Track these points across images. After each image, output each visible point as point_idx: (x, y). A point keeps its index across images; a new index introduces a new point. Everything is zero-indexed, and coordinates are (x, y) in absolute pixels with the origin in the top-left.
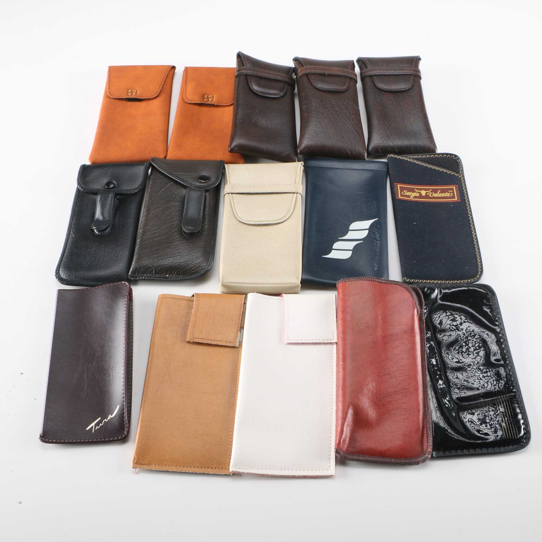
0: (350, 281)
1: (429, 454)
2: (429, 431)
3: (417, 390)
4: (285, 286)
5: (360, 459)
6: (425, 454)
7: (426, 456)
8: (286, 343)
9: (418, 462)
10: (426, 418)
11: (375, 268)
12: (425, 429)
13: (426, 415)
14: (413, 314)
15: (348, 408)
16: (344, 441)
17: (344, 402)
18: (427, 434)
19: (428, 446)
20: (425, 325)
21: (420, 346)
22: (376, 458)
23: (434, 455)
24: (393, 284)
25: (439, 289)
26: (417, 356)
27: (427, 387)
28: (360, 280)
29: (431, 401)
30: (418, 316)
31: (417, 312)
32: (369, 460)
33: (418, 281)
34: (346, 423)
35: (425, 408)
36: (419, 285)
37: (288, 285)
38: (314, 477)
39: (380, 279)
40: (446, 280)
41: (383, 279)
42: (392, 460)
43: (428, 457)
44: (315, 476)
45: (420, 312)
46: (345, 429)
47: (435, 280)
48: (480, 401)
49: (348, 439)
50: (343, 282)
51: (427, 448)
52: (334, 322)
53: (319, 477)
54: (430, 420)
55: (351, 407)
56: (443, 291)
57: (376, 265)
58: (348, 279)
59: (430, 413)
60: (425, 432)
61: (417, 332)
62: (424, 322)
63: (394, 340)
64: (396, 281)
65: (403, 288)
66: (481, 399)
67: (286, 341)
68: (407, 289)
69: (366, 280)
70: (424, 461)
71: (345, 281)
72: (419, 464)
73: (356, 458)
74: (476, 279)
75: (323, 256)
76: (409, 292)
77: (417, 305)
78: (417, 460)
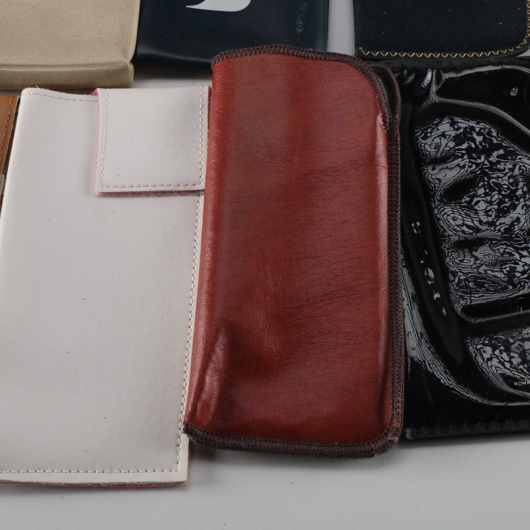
0: (237, 56)
1: (394, 434)
2: (397, 383)
3: (375, 291)
4: (97, 70)
5: (240, 445)
6: (386, 434)
7: (389, 438)
8: (97, 194)
9: (369, 452)
10: (393, 353)
11: (297, 29)
12: (390, 377)
13: (393, 346)
14: (375, 125)
15: (217, 332)
16: (206, 406)
17: (210, 319)
18: (392, 388)
19: (393, 415)
20: (399, 149)
21: (386, 194)
22: (276, 442)
23: (408, 435)
24: (332, 60)
25: (435, 71)
26: (380, 217)
27: (397, 284)
28: (260, 53)
29: (406, 313)
30: (385, 129)
31: (383, 121)
32: (260, 447)
33: (389, 54)
34: (212, 365)
35: (392, 331)
36: (389, 63)
37: (105, 68)
38: (141, 485)
39: (302, 51)
40: (452, 50)
41: (311, 50)
42: (313, 448)
43: (392, 442)
44: (143, 485)
45: (390, 119)
46: (208, 379)
47: (428, 51)
48: (517, 313)
49: (214, 401)
50: (223, 59)
51: (392, 419)
52: (202, 146)
53: (153, 485)
54: (401, 356)
55: (224, 330)
56: (446, 76)
57: (301, 23)
58: (235, 51)
59: (401, 342)
60: (389, 385)
61: (382, 165)
62: (398, 141)
63: (329, 182)
64: (339, 55)
65: (354, 67)
66: (519, 310)
67: (98, 189)
68: (363, 72)
69: (272, 52)
70: (384, 449)
71: (227, 58)
72: (373, 455)
73: (231, 444)
74: (520, 49)
75: (187, 6)
76: (368, 76)
77: (383, 105)
78: (367, 448)
